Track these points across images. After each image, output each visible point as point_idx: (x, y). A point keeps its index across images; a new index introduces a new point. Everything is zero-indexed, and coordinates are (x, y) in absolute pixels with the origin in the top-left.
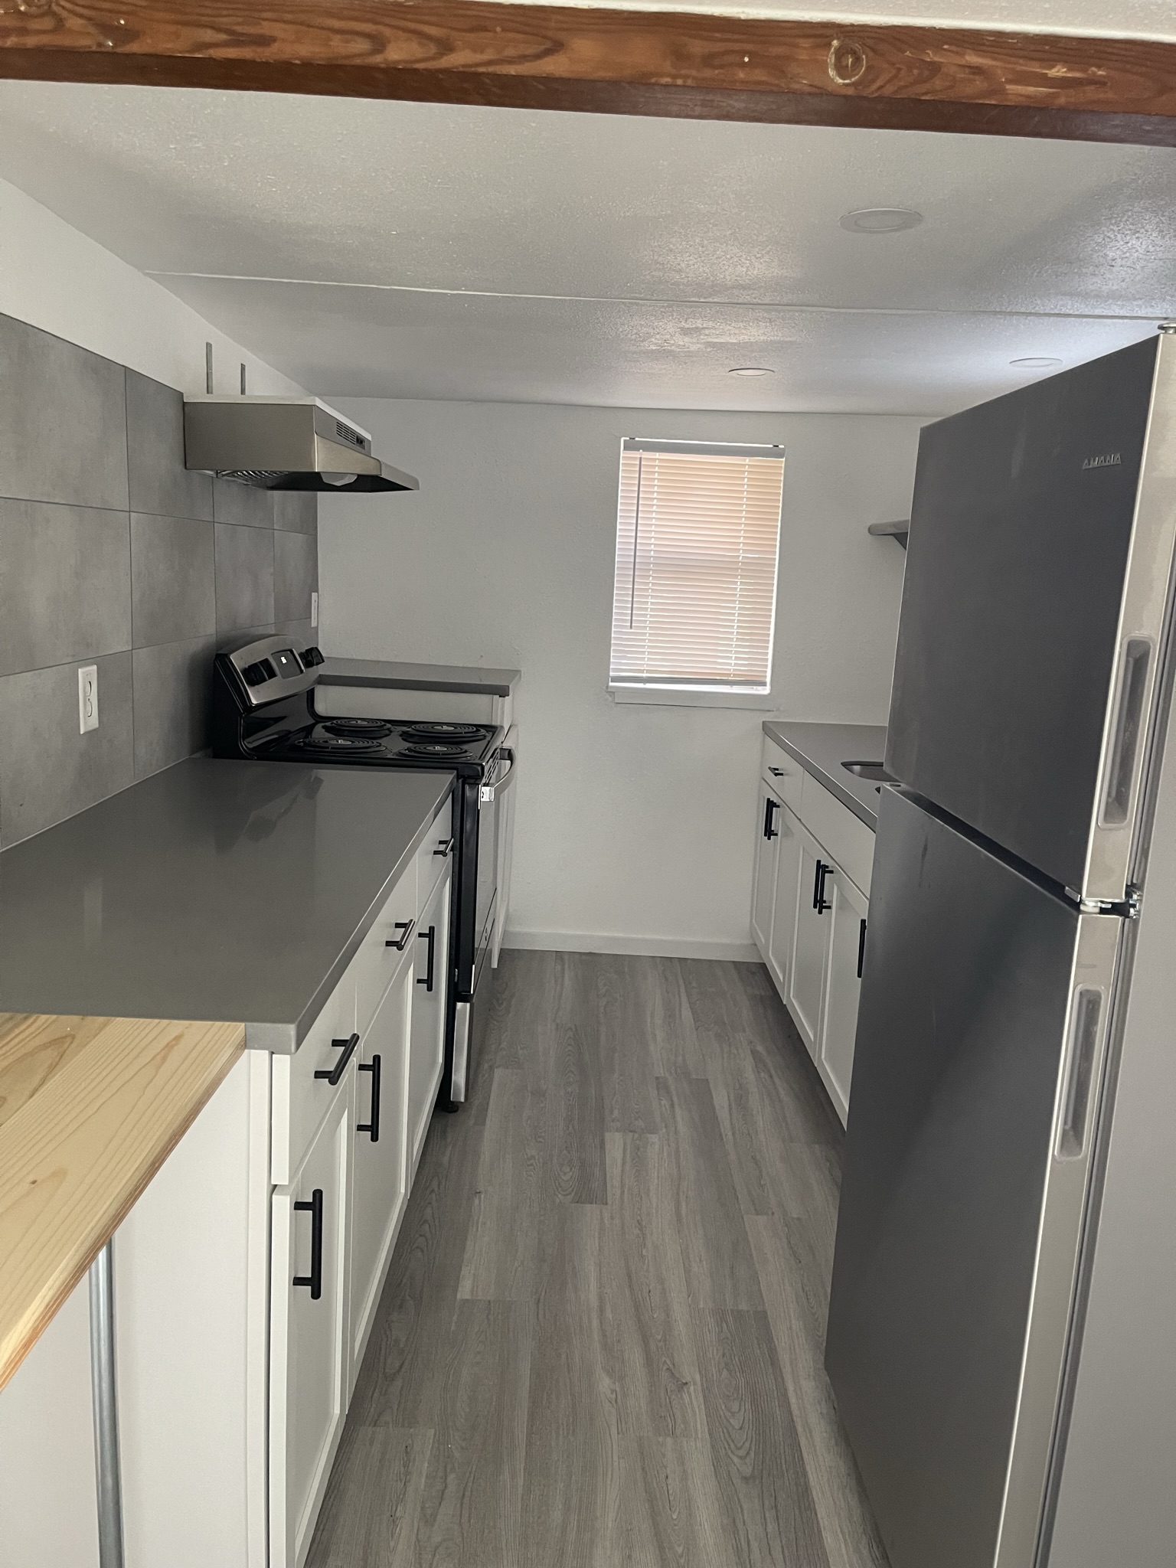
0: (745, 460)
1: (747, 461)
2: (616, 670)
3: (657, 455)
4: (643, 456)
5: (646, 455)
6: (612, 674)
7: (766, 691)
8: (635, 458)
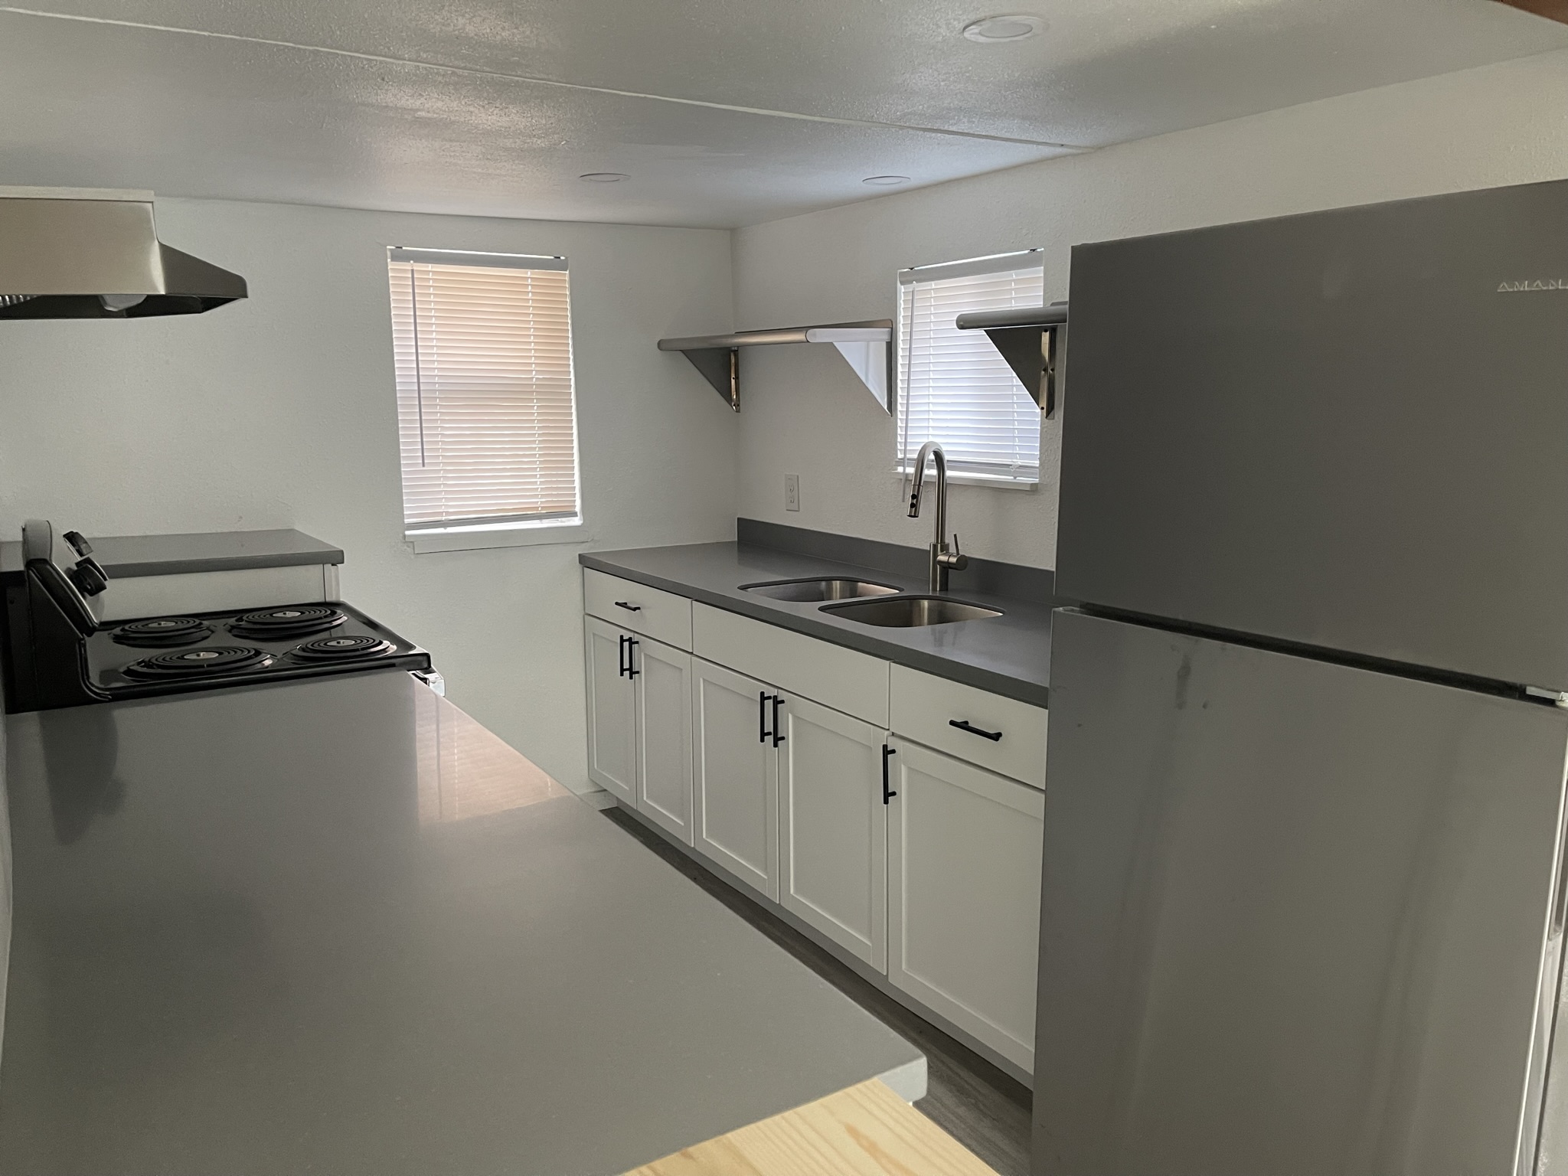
0: (527, 273)
1: (529, 273)
2: (411, 516)
3: (430, 267)
4: (415, 268)
5: (419, 267)
6: (407, 521)
7: (576, 521)
8: (405, 271)
